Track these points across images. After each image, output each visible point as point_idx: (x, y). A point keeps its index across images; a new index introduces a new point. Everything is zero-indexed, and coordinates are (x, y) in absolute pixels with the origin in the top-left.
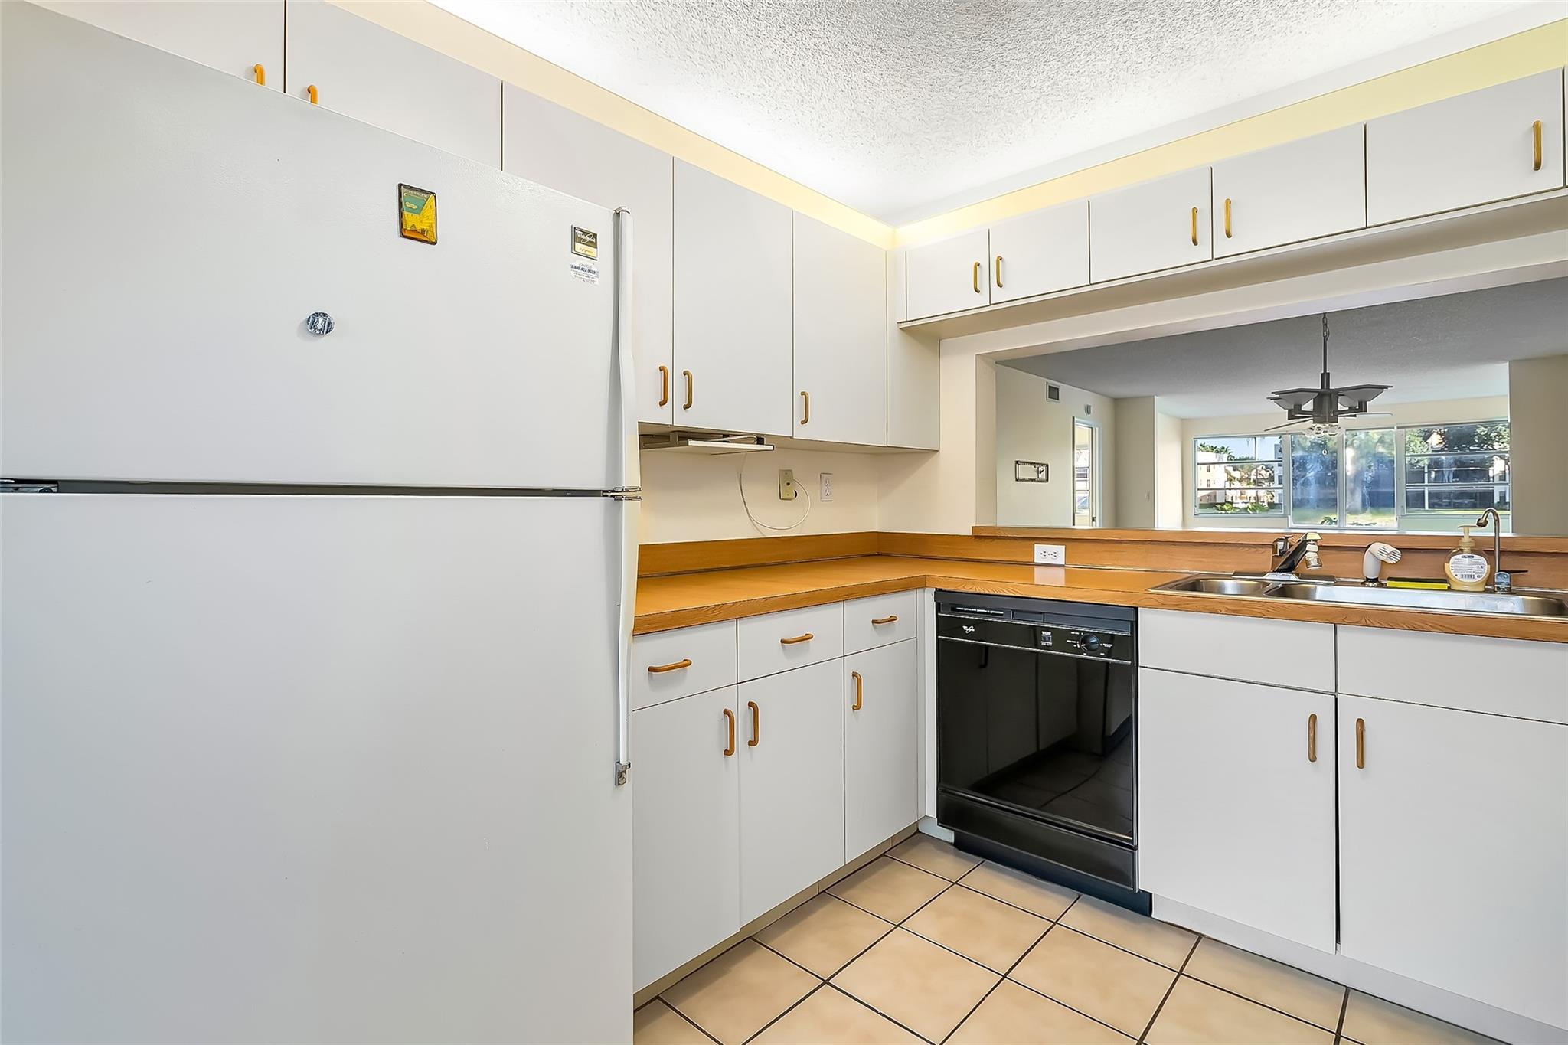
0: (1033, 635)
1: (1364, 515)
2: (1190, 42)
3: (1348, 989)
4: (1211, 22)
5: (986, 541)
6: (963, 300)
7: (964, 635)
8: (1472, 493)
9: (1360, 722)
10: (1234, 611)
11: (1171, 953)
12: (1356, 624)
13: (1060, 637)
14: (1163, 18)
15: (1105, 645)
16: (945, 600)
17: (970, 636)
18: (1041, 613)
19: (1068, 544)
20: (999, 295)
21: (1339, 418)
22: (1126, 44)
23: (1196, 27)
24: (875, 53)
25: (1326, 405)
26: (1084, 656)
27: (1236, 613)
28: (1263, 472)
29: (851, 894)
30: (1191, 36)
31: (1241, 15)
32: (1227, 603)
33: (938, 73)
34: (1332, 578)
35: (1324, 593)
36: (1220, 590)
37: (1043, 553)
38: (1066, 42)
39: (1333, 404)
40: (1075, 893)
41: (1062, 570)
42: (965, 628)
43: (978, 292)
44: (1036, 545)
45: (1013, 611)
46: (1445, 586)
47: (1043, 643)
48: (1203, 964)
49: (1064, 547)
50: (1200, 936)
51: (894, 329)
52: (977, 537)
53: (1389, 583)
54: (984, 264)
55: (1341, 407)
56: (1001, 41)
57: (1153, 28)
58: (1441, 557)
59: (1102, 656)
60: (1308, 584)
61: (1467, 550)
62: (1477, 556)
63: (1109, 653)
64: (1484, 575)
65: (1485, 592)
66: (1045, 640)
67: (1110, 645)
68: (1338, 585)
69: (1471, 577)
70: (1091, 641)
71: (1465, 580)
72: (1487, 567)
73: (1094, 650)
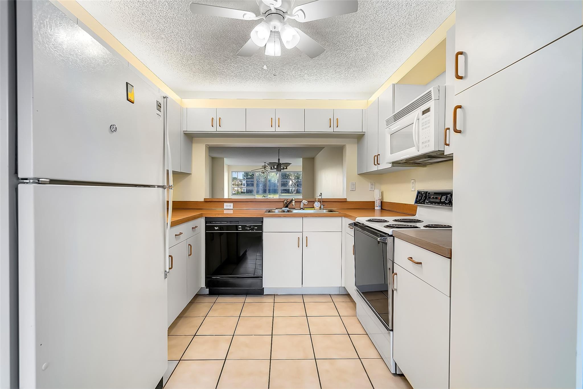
0: (236, 227)
1: (272, 195)
3: (302, 295)
5: (209, 203)
6: (208, 128)
7: (215, 230)
8: (285, 189)
9: (307, 237)
11: (270, 300)
13: (244, 227)
16: (208, 220)
17: (217, 230)
18: (238, 221)
19: (234, 203)
20: (219, 129)
24: (197, 50)
25: (279, 167)
26: (250, 231)
28: (239, 182)
29: (186, 314)
33: (212, 61)
34: (295, 208)
35: (295, 211)
36: (274, 212)
37: (226, 206)
38: (247, 67)
39: (281, 167)
40: (245, 296)
41: (232, 210)
42: (215, 228)
43: (213, 127)
44: (224, 204)
45: (230, 221)
46: (314, 209)
47: (239, 229)
48: (277, 299)
49: (233, 204)
50: (275, 295)
51: (182, 133)
52: (205, 202)
53: (305, 209)
54: (215, 118)
55: (282, 168)
56: (233, 61)
58: (313, 203)
60: (292, 210)
61: (317, 201)
62: (319, 202)
63: (256, 230)
64: (320, 206)
65: (320, 209)
66: (240, 228)
67: (257, 228)
68: (296, 210)
69: (318, 207)
70: (252, 227)
71: (317, 207)
72: (320, 204)
73: (252, 229)
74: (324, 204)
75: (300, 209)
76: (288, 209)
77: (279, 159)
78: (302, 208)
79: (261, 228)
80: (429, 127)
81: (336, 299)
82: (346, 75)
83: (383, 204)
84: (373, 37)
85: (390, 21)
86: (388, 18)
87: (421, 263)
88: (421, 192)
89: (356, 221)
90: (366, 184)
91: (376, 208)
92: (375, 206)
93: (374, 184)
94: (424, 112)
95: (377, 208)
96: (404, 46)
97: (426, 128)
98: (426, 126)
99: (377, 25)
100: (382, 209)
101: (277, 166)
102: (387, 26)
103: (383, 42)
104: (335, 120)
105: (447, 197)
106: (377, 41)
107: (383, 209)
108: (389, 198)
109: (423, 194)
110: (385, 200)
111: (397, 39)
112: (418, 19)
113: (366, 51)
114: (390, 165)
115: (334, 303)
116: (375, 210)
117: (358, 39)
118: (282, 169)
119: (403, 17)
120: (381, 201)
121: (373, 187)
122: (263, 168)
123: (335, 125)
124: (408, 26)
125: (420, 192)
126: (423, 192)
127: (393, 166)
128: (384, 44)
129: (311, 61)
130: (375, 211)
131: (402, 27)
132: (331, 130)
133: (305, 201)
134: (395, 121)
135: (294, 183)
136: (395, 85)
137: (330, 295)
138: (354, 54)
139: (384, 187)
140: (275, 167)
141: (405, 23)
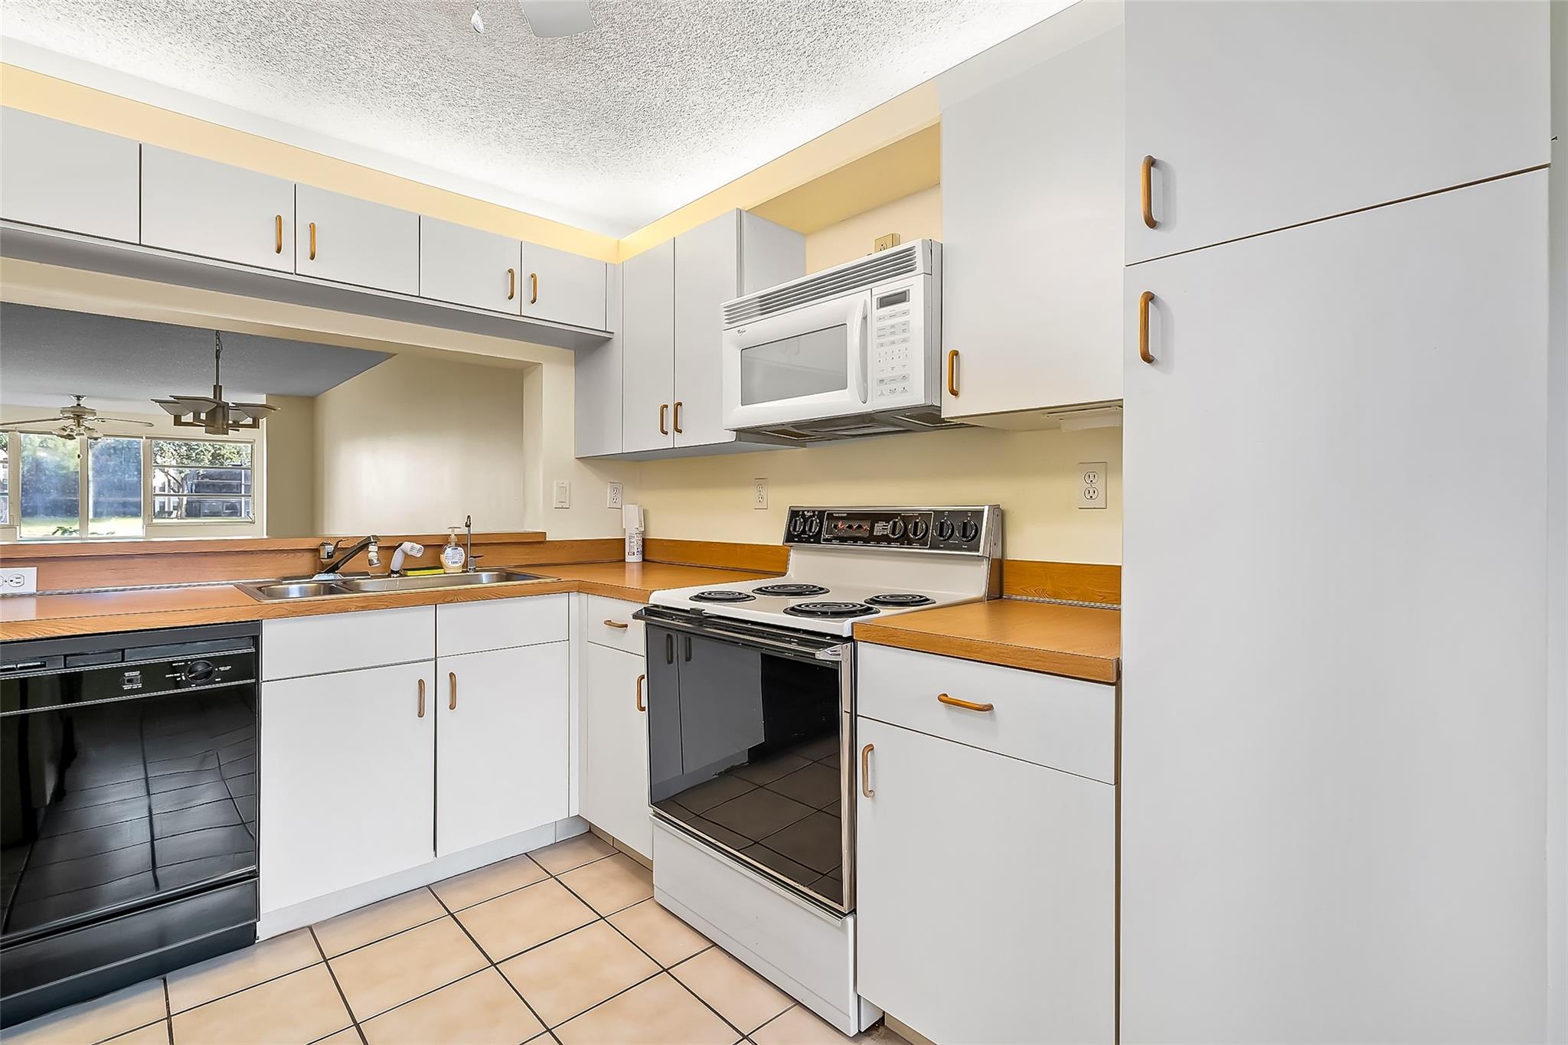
2: (290, 54)
4: (321, 54)
9: (451, 675)
10: (363, 607)
12: (451, 602)
13: (154, 675)
14: (290, 20)
15: (222, 669)
18: (119, 650)
19: (43, 565)
21: (230, 431)
22: (237, 10)
23: (308, 47)
26: (194, 688)
27: (364, 608)
30: (297, 50)
31: (346, 66)
32: (357, 601)
35: (373, 586)
36: (283, 594)
40: (157, 982)
41: (31, 601)
47: (126, 687)
49: (34, 570)
53: (409, 573)
57: (274, 20)
59: (219, 682)
60: (355, 580)
61: (453, 544)
62: (459, 548)
63: (226, 677)
64: (463, 561)
65: (463, 572)
66: (130, 681)
67: (229, 667)
68: (373, 577)
69: (456, 562)
70: (200, 668)
71: (453, 565)
72: (464, 555)
73: (207, 675)
74: (477, 552)
75: (389, 576)
76: (338, 577)
77: (217, 389)
78: (397, 572)
79: (250, 665)
80: (904, 341)
81: (558, 864)
82: (572, 144)
83: (648, 547)
84: (711, 51)
85: (777, 26)
86: (775, 14)
87: (990, 708)
88: (803, 511)
89: (650, 602)
90: (599, 488)
91: (629, 559)
92: (627, 551)
93: (620, 489)
94: (885, 302)
95: (633, 557)
96: (765, 114)
97: (893, 343)
98: (893, 338)
99: (741, 23)
100: (644, 560)
101: (211, 415)
102: (762, 36)
103: (726, 80)
104: (526, 275)
105: (895, 523)
106: (713, 68)
107: (646, 561)
108: (663, 530)
109: (811, 517)
110: (653, 535)
111: (762, 85)
112: (835, 52)
113: (670, 87)
114: (731, 437)
115: (557, 879)
116: (624, 566)
117: (669, 40)
118: (230, 425)
119: (810, 29)
120: (643, 539)
121: (619, 496)
122: (69, 418)
123: (527, 296)
124: (804, 62)
125: (799, 511)
126: (808, 511)
127: (738, 438)
128: (725, 88)
129: (482, 51)
130: (627, 566)
131: (792, 58)
132: (511, 308)
133: (415, 544)
134: (762, 314)
135: (172, 481)
136: (744, 215)
137: (525, 854)
138: (630, 85)
139: (651, 499)
140: (203, 416)
141: (804, 50)
